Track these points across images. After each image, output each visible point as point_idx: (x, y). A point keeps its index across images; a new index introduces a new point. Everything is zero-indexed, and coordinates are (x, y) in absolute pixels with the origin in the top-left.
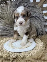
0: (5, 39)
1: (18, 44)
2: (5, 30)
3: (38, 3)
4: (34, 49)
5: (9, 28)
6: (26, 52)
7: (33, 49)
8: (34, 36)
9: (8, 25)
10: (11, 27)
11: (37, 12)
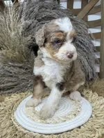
0: (7, 99)
2: (4, 75)
3: (78, 11)
4: (93, 115)
6: (79, 127)
7: (91, 117)
9: (13, 61)
10: (20, 67)
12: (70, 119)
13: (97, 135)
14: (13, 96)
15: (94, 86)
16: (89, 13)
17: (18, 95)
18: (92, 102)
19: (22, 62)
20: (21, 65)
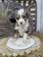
13: (38, 48)
15: (33, 34)
18: (34, 39)
19: (7, 25)
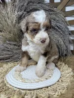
0: (5, 65)
1: (30, 73)
2: (4, 50)
3: (58, 4)
4: (60, 80)
5: (12, 47)
6: (48, 87)
7: (58, 81)
8: (55, 59)
11: (57, 19)
12: (42, 81)
14: (9, 64)
16: (66, 5)
17: (12, 64)
20: (15, 43)
